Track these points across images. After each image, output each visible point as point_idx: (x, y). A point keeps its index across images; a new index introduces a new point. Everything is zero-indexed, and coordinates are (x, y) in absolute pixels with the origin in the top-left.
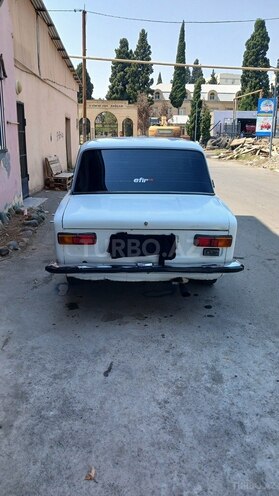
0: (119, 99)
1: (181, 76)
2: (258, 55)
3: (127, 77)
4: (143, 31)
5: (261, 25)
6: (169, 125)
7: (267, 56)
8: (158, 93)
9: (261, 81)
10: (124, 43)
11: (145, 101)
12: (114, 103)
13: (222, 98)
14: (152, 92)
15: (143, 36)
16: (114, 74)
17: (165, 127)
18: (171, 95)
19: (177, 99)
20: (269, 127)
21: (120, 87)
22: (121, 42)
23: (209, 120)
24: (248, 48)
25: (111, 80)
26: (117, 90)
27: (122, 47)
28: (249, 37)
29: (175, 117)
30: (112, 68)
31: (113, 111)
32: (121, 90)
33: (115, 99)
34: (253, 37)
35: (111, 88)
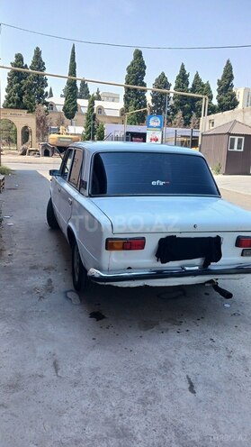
0: (16, 108)
1: (73, 92)
2: (137, 78)
3: (23, 88)
4: (38, 49)
5: (138, 55)
6: (67, 134)
7: (144, 81)
8: (52, 106)
9: (140, 100)
10: (19, 58)
11: (43, 111)
12: (13, 111)
13: (108, 113)
14: (46, 104)
15: (38, 53)
16: (10, 85)
17: (64, 136)
18: (64, 108)
19: (70, 111)
20: (157, 140)
21: (16, 97)
22: (17, 56)
23: (103, 131)
24: (129, 72)
25: (7, 90)
26: (13, 100)
27: (17, 61)
28: (129, 64)
29: (70, 127)
30: (8, 79)
31: (13, 120)
32: (17, 100)
33: (11, 108)
34: (132, 64)
35: (8, 98)
